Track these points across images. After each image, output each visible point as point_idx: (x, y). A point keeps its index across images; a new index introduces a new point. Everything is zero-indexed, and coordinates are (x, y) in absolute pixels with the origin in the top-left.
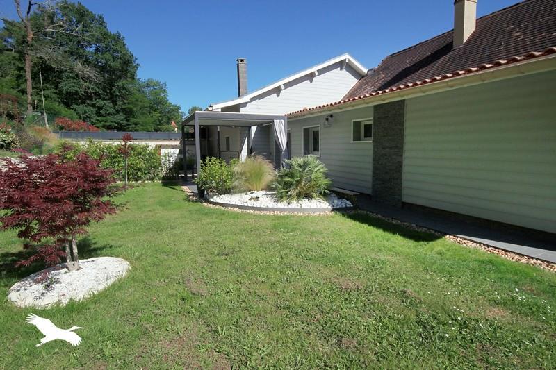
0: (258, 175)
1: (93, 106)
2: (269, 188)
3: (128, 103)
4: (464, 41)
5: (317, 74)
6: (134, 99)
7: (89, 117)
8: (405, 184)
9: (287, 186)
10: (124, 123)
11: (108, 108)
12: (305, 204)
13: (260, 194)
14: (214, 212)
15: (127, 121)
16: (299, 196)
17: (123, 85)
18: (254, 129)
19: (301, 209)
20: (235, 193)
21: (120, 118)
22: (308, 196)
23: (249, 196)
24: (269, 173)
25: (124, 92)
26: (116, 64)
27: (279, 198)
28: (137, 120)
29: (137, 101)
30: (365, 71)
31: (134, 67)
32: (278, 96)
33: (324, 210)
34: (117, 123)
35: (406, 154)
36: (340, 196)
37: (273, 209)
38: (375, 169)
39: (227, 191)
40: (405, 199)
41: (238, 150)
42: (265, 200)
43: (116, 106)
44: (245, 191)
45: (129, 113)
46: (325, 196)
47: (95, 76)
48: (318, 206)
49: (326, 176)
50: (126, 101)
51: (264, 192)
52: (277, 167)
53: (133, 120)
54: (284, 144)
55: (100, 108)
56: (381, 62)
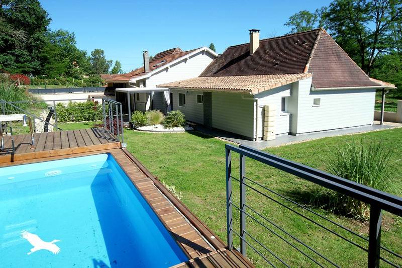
0: (157, 118)
1: (13, 54)
2: (162, 123)
3: (43, 52)
4: (254, 52)
5: (188, 58)
6: (48, 49)
7: (10, 65)
8: (213, 121)
9: (168, 123)
10: (40, 68)
11: (25, 56)
12: (175, 129)
13: (158, 126)
14: (138, 133)
15: (42, 66)
16: (173, 126)
17: (38, 37)
18: (153, 93)
19: (173, 131)
20: (148, 125)
21: (36, 64)
22: (177, 126)
23: (154, 126)
24: (162, 117)
25: (39, 42)
26: (31, 20)
27: (166, 127)
28: (51, 66)
29: (51, 50)
30: (217, 55)
31: (47, 21)
32: (167, 72)
33: (182, 131)
34: (34, 68)
35: (213, 110)
36: (190, 126)
37: (163, 132)
38: (204, 115)
39: (144, 125)
40: (214, 126)
41: (145, 101)
42: (160, 128)
43: (33, 54)
44: (152, 125)
45: (44, 60)
46: (183, 126)
47: (24, 37)
48: (181, 129)
49: (184, 118)
50: (41, 50)
51: (160, 125)
52: (165, 114)
53: (47, 66)
54: (169, 102)
55: (18, 56)
56: (225, 50)
